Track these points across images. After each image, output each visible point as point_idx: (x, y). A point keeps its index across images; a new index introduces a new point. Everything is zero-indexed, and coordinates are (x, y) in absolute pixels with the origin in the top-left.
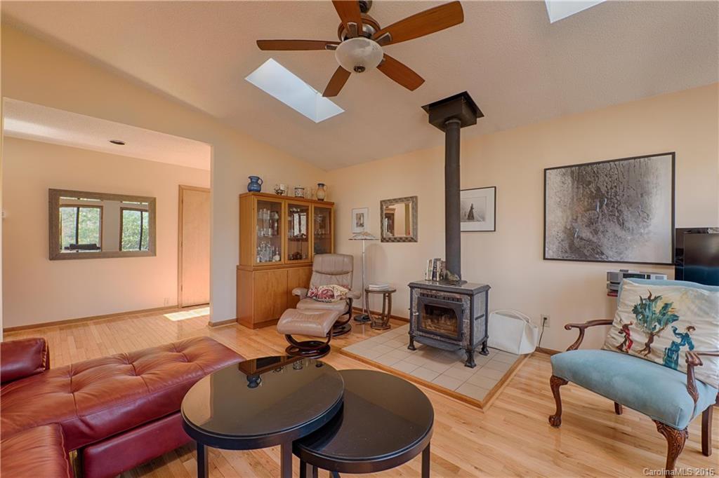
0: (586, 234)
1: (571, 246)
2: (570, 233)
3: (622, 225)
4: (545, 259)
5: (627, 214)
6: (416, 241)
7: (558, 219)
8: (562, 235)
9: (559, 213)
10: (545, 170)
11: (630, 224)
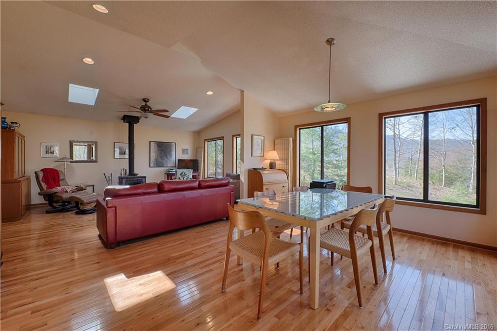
0: (160, 160)
1: (157, 163)
2: (156, 160)
3: (167, 158)
4: (150, 167)
5: (168, 155)
6: (97, 162)
7: (153, 155)
8: (154, 160)
9: (154, 154)
10: (150, 142)
11: (169, 158)
